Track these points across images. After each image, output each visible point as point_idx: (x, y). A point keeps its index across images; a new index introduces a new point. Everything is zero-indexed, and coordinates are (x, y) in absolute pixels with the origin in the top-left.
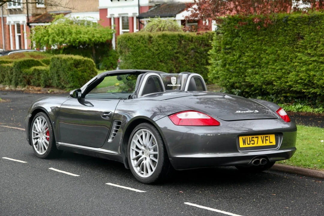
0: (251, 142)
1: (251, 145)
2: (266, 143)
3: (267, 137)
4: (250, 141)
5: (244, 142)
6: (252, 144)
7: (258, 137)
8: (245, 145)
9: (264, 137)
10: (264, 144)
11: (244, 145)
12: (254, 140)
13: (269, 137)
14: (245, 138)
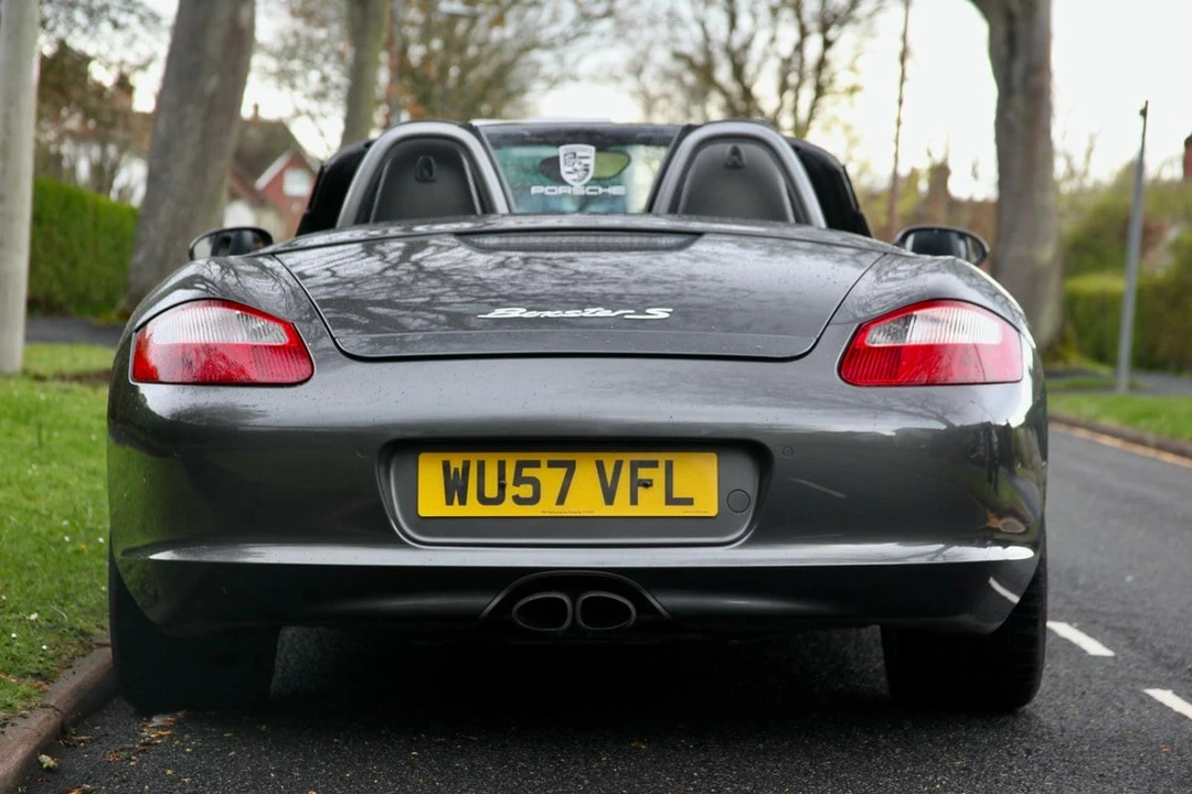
0: (511, 491)
1: (508, 509)
2: (634, 501)
3: (654, 464)
4: (502, 487)
5: (455, 488)
6: (518, 500)
7: (570, 467)
8: (463, 502)
9: (618, 465)
10: (622, 507)
11: (449, 502)
12: (535, 483)
13: (669, 467)
14: (466, 465)
